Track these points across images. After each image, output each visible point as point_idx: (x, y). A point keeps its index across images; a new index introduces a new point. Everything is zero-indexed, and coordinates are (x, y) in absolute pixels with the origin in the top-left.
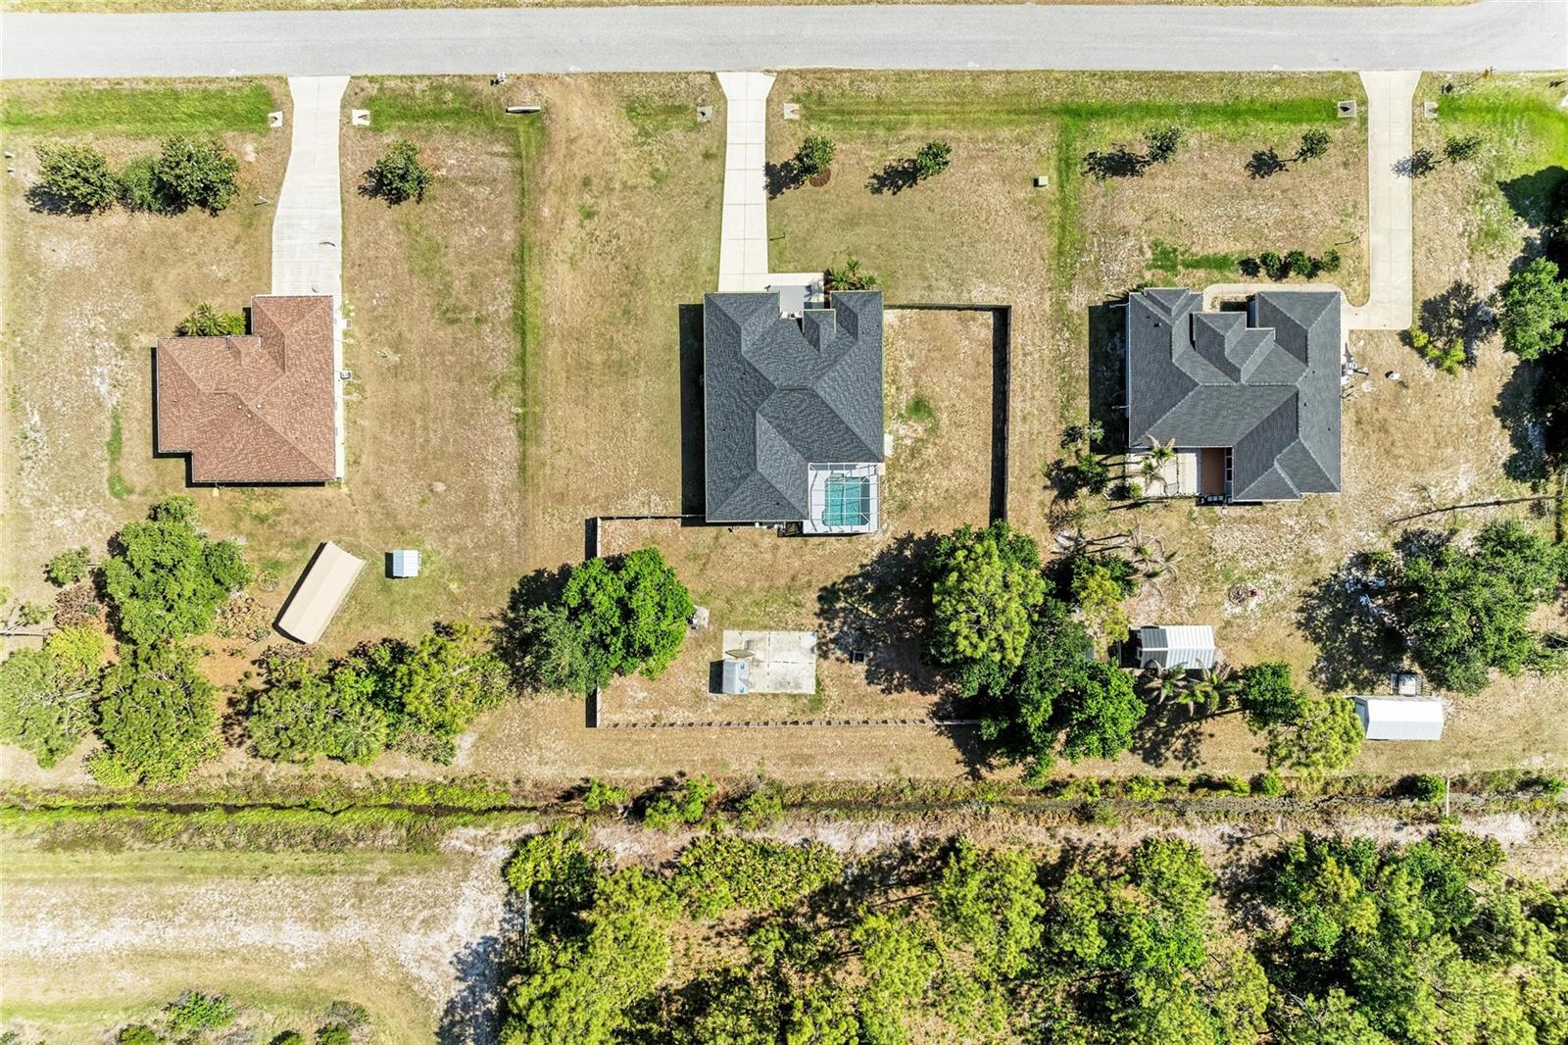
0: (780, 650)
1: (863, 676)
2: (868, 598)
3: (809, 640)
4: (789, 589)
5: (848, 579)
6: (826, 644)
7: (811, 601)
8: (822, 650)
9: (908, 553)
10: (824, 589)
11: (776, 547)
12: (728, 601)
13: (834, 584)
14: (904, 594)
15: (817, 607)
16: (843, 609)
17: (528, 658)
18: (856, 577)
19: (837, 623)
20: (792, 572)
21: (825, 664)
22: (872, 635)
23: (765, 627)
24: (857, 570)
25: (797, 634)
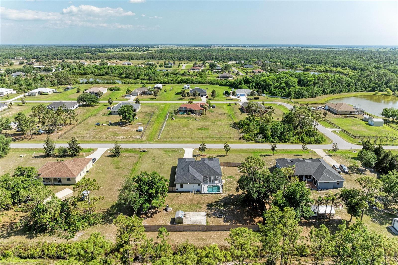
0: (194, 216)
1: (222, 221)
2: (222, 206)
3: (204, 213)
4: (197, 204)
5: (215, 202)
6: (210, 215)
7: (205, 206)
8: (209, 216)
9: (232, 197)
10: (209, 204)
11: (193, 196)
12: (179, 206)
13: (211, 203)
14: (233, 205)
15: (206, 208)
16: (215, 208)
17: (111, 217)
18: (218, 202)
19: (213, 211)
20: (198, 201)
21: (210, 218)
22: (224, 213)
23: (190, 211)
24: (218, 200)
25: (200, 212)
